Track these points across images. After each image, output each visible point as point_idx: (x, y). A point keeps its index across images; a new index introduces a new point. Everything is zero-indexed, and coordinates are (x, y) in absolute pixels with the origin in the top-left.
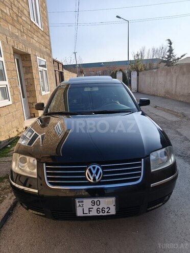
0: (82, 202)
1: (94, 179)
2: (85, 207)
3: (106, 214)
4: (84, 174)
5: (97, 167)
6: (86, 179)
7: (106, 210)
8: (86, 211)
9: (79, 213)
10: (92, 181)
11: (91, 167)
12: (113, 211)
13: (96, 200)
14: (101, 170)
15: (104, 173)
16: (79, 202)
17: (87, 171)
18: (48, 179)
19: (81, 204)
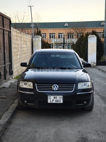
0: (50, 97)
1: (55, 89)
2: (51, 99)
3: (59, 102)
4: (52, 87)
5: (56, 85)
6: (52, 89)
7: (59, 101)
8: (52, 101)
9: (49, 102)
10: (54, 90)
11: (54, 85)
12: (62, 102)
13: (55, 96)
14: (58, 86)
15: (59, 88)
16: (49, 97)
17: (53, 86)
18: (38, 89)
19: (50, 98)
